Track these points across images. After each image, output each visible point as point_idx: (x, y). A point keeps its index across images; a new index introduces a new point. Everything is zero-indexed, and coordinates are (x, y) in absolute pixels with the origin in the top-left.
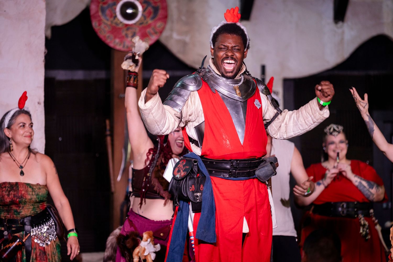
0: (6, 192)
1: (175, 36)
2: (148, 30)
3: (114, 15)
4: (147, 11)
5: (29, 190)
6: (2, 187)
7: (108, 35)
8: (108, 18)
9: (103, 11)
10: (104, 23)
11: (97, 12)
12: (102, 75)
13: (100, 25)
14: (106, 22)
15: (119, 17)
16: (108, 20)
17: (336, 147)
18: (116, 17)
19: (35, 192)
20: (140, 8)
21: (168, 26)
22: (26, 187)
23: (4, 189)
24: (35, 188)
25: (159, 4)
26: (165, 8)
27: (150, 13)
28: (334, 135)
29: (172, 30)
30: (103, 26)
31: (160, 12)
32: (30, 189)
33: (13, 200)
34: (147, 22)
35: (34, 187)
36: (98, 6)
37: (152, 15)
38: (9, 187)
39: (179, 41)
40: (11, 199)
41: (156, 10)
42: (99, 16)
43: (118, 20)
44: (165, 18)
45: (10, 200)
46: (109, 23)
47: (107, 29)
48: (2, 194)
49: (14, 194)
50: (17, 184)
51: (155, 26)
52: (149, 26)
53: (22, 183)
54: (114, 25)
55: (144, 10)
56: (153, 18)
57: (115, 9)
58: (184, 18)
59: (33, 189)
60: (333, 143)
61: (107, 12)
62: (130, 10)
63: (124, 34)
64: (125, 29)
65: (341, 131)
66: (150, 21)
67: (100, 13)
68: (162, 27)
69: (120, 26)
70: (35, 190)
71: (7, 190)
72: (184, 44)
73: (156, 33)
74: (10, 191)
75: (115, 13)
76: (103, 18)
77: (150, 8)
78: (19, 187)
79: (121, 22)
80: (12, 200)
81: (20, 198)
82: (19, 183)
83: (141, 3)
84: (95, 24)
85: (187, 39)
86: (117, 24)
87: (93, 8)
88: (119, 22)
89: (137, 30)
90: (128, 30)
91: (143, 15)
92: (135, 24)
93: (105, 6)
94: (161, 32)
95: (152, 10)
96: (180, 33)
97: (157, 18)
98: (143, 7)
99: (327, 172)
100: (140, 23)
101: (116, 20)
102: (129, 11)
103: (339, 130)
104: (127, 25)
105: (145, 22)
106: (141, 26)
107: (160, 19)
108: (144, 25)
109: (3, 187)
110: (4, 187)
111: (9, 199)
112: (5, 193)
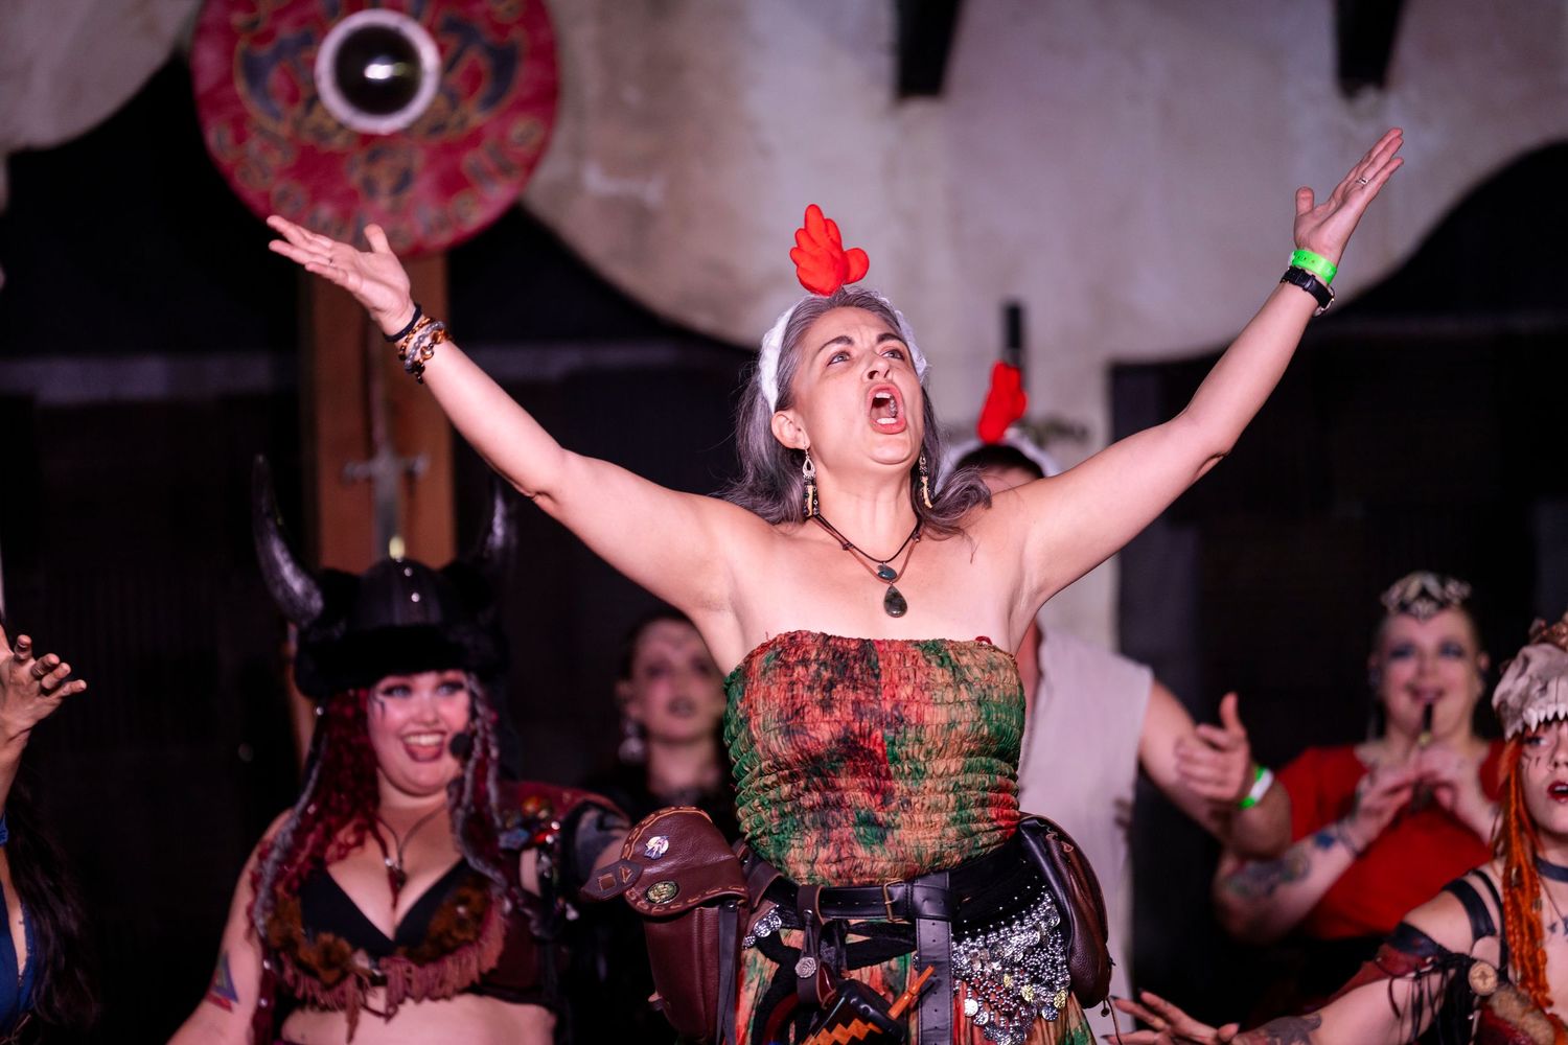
0: (810, 688)
1: (596, 181)
2: (470, 160)
3: (305, 94)
4: (462, 67)
5: (940, 680)
6: (786, 665)
7: (278, 187)
8: (279, 105)
9: (254, 74)
10: (262, 131)
11: (227, 80)
12: (256, 373)
13: (240, 138)
14: (270, 125)
15: (332, 99)
16: (277, 116)
17: (1421, 672)
18: (314, 99)
19: (969, 684)
20: (429, 55)
21: (562, 136)
22: (922, 663)
23: (800, 670)
24: (968, 667)
25: (518, 35)
26: (547, 54)
27: (474, 78)
28: (1416, 616)
29: (578, 153)
30: (254, 145)
31: (524, 75)
32: (941, 676)
33: (852, 732)
34: (463, 122)
35: (965, 660)
36: (229, 53)
37: (485, 89)
38: (824, 663)
39: (612, 206)
40: (839, 722)
41: (504, 61)
42: (236, 101)
43: (328, 114)
44: (546, 99)
45: (836, 728)
46: (283, 129)
47: (277, 159)
48: (792, 697)
49: (857, 703)
50: (866, 647)
51: (502, 136)
52: (474, 139)
53: (893, 641)
54: (307, 138)
55: (448, 65)
56: (491, 102)
57: (312, 63)
58: (632, 95)
59: (955, 669)
60: (1404, 651)
61: (274, 78)
62: (383, 63)
63: (355, 178)
64: (360, 156)
65: (1456, 601)
66: (477, 117)
67: (241, 87)
68: (535, 139)
69: (338, 142)
70: (969, 677)
71: (813, 680)
72: (639, 217)
73: (504, 170)
74: (830, 686)
75: (312, 82)
76: (254, 107)
77: (474, 56)
78: (881, 664)
79: (341, 126)
80: (846, 729)
81: (889, 725)
82: (879, 642)
83: (433, 31)
84: (217, 137)
85: (652, 192)
86: (321, 134)
87: (208, 62)
88: (329, 124)
89: (419, 160)
90: (373, 158)
91: (443, 88)
92: (406, 132)
93: (265, 51)
94: (531, 165)
95: (485, 64)
96: (616, 166)
97: (507, 101)
98: (442, 50)
99: (1364, 784)
100: (431, 124)
101: (316, 117)
102: (378, 71)
103: (1448, 596)
104: (367, 139)
105: (455, 119)
106: (436, 141)
107: (523, 105)
108: (452, 134)
109: (792, 660)
110: (798, 662)
111: (829, 722)
112: (806, 695)
